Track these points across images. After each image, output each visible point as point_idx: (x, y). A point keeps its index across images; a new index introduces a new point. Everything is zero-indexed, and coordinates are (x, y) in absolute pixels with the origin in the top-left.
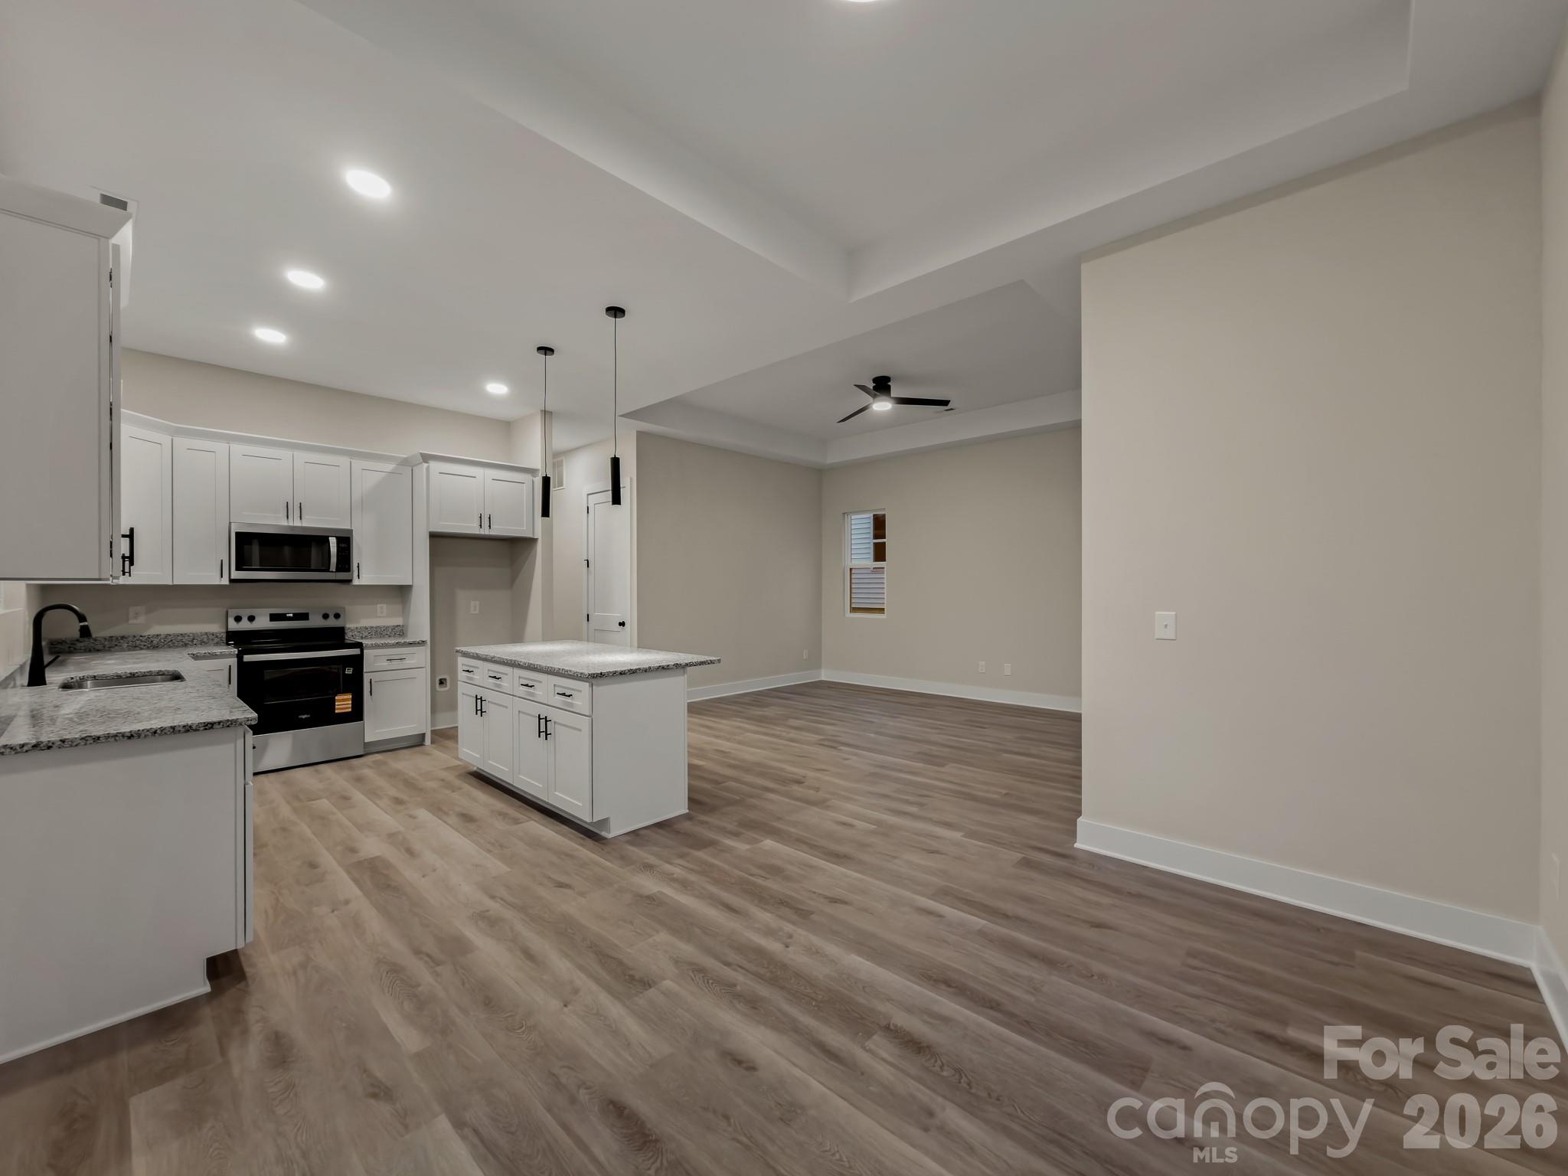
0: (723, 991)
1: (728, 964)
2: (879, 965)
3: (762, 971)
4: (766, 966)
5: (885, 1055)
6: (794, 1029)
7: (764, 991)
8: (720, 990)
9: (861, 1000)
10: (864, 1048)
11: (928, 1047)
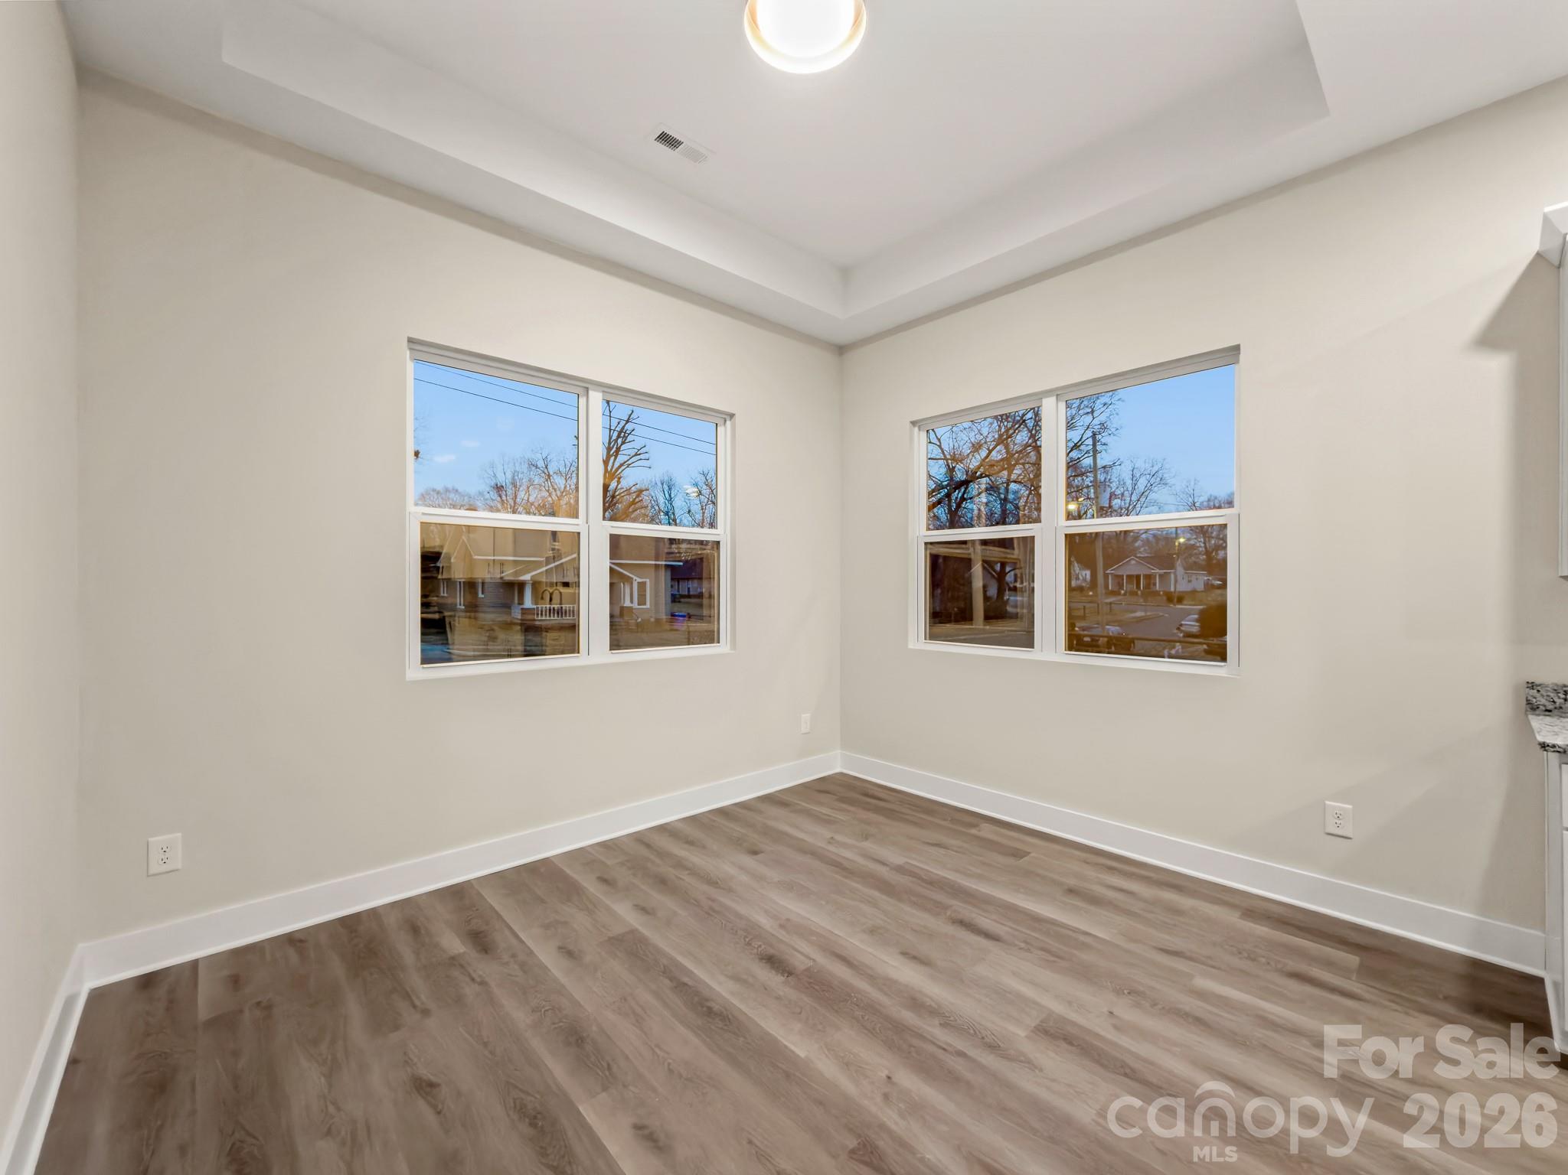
0: (952, 1018)
1: (961, 1054)
2: (775, 1041)
3: (915, 1042)
4: (912, 1049)
5: (799, 955)
6: (872, 978)
7: (908, 1017)
8: (956, 1021)
9: (806, 999)
10: (814, 960)
11: (761, 959)
